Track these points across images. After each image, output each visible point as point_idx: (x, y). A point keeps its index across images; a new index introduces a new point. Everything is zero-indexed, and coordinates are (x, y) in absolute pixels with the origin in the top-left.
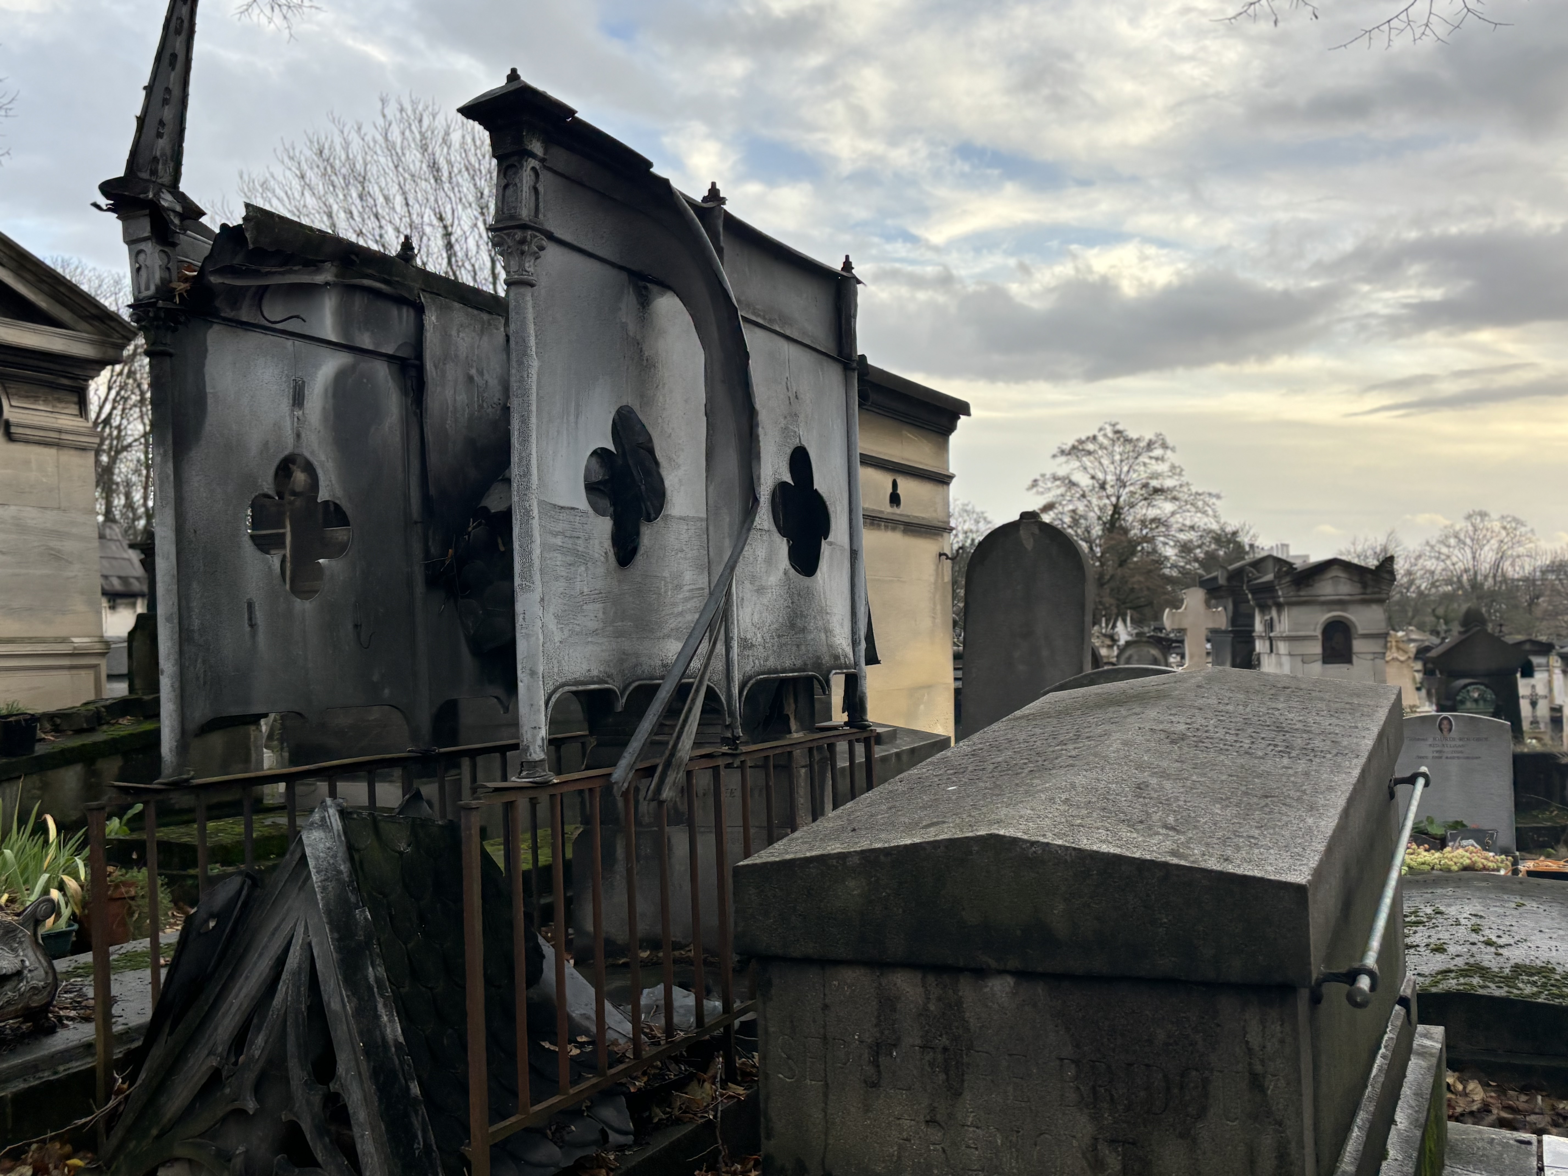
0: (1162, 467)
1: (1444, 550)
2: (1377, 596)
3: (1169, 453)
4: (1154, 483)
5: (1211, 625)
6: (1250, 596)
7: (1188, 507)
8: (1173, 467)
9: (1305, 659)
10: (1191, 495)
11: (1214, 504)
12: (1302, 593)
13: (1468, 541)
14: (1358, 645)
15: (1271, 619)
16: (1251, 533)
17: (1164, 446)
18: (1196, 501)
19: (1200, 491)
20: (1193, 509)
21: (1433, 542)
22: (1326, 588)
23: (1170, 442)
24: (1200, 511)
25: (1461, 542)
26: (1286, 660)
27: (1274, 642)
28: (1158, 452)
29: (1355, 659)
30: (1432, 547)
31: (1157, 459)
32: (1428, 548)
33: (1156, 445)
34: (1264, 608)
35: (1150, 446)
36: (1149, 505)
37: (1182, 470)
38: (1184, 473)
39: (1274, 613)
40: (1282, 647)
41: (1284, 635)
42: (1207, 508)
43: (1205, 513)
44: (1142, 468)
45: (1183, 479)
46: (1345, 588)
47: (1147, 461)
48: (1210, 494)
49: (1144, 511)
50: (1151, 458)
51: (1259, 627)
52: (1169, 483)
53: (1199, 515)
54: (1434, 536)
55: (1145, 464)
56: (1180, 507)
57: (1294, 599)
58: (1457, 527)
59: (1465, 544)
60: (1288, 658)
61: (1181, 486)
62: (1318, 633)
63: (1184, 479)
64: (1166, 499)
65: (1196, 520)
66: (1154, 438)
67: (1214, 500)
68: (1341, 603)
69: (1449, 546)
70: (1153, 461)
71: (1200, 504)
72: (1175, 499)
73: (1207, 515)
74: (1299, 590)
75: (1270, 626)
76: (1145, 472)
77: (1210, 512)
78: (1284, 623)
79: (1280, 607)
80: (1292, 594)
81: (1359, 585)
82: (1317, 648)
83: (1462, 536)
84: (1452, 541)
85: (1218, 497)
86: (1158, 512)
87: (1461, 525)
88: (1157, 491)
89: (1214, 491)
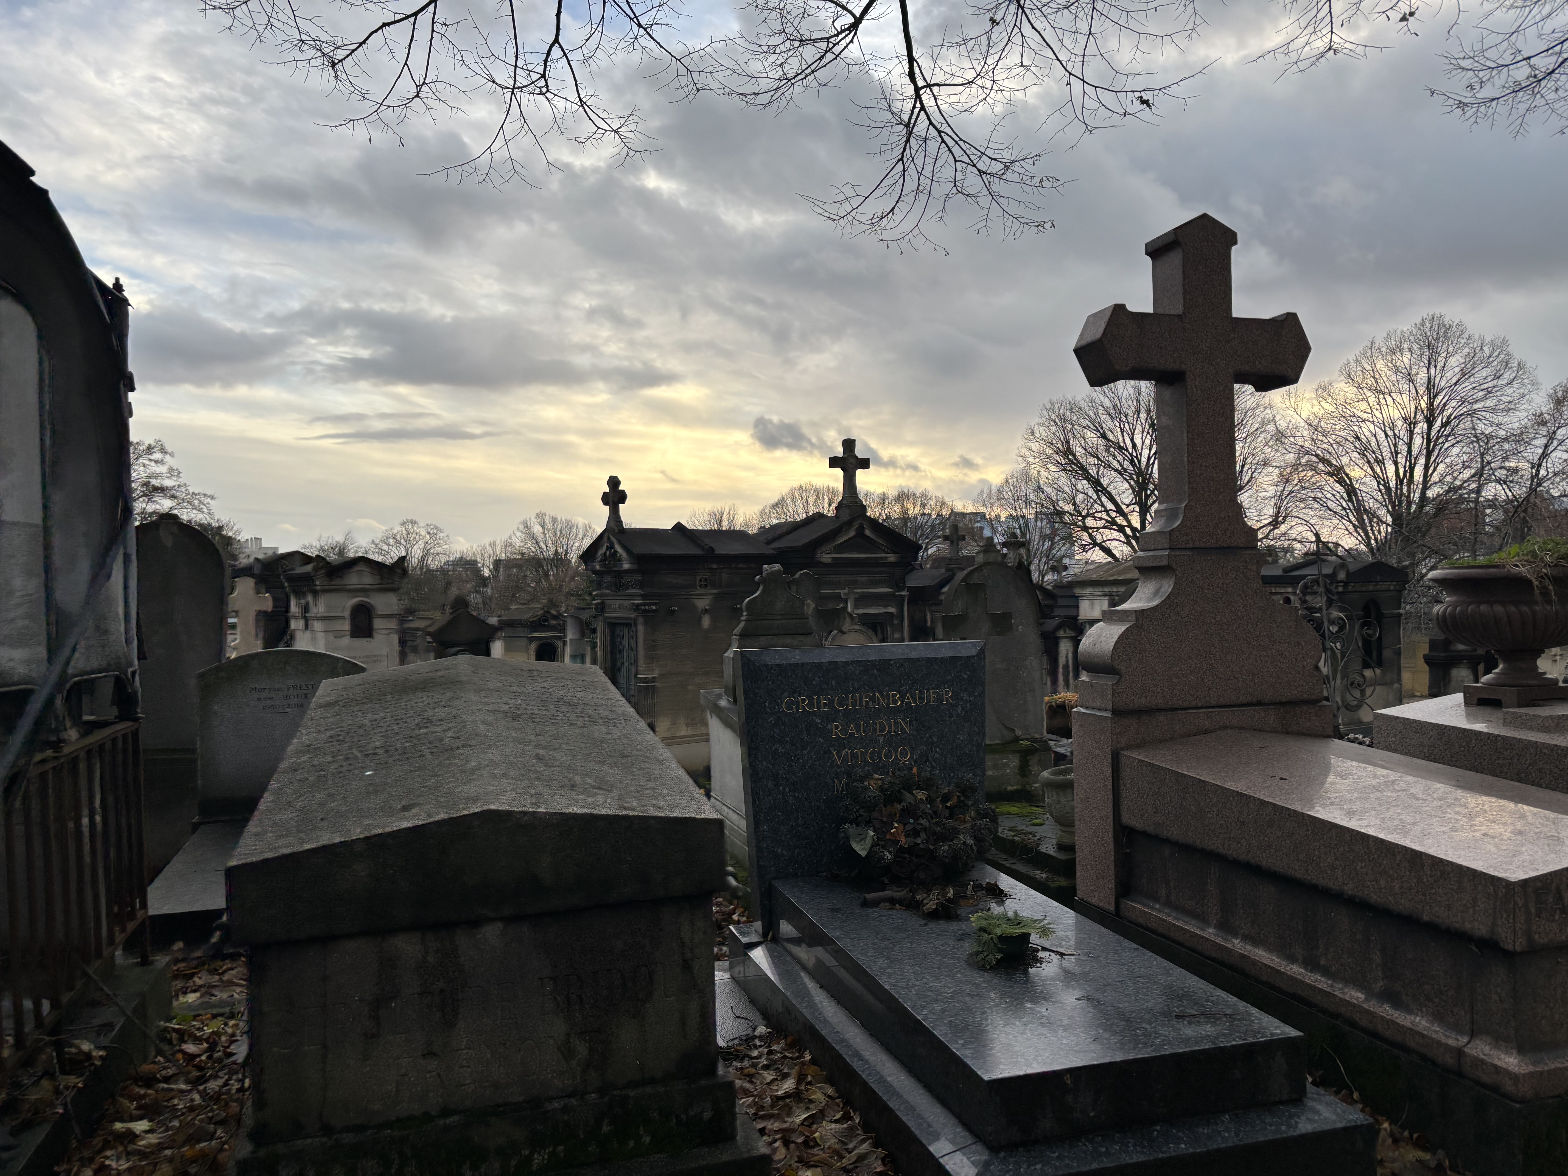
0: (162, 469)
1: (385, 547)
2: (390, 586)
3: (168, 457)
4: (154, 482)
5: (259, 608)
6: (286, 584)
7: (185, 504)
8: (171, 470)
9: (338, 635)
10: (188, 494)
11: (209, 503)
12: (333, 583)
13: (402, 541)
14: (378, 623)
15: (307, 604)
16: (235, 528)
17: (163, 451)
18: (191, 500)
19: (196, 492)
20: (190, 507)
21: (377, 542)
22: (353, 579)
23: (168, 448)
24: (195, 509)
25: (398, 542)
26: (320, 636)
27: (310, 622)
28: (157, 456)
29: (375, 635)
30: (377, 545)
31: (156, 462)
32: (373, 546)
33: (155, 450)
34: (299, 594)
35: (150, 449)
36: (149, 499)
37: (179, 473)
38: (181, 475)
39: (310, 598)
40: (317, 625)
41: (319, 615)
42: (202, 506)
43: (200, 510)
44: (142, 468)
45: (180, 480)
46: (367, 579)
47: (147, 462)
48: (205, 495)
49: (144, 505)
50: (150, 460)
51: (294, 608)
52: (168, 483)
53: (194, 511)
54: (378, 536)
55: (144, 465)
56: (179, 504)
57: (327, 587)
58: (395, 531)
59: (400, 543)
60: (323, 634)
61: (179, 486)
62: (347, 614)
63: (182, 481)
64: (165, 497)
65: (193, 515)
66: (153, 444)
67: (209, 500)
68: (364, 591)
69: (389, 545)
70: (153, 464)
71: (196, 502)
72: (173, 497)
73: (203, 512)
74: (331, 580)
75: (306, 609)
76: (145, 471)
77: (205, 510)
78: (320, 607)
79: (315, 593)
80: (325, 583)
81: (378, 577)
82: (346, 626)
83: (398, 537)
84: (391, 541)
85: (212, 498)
86: (158, 507)
87: (398, 529)
88: (156, 489)
89: (209, 493)
